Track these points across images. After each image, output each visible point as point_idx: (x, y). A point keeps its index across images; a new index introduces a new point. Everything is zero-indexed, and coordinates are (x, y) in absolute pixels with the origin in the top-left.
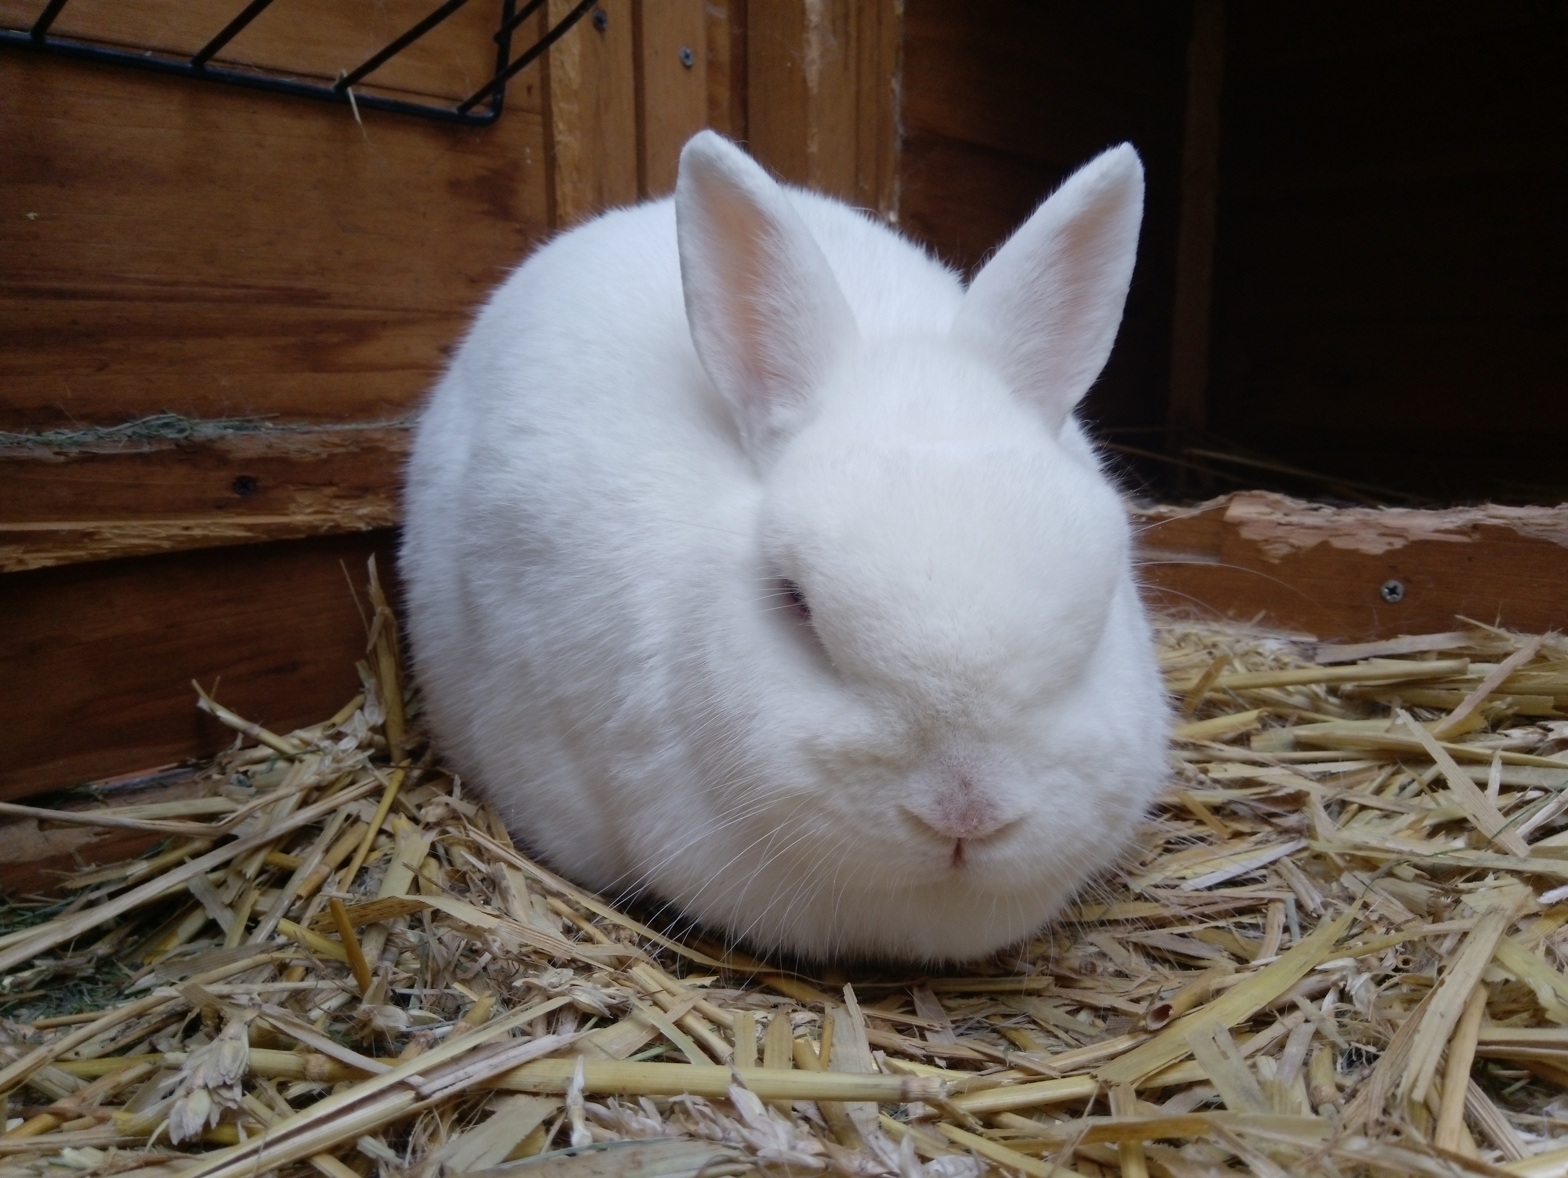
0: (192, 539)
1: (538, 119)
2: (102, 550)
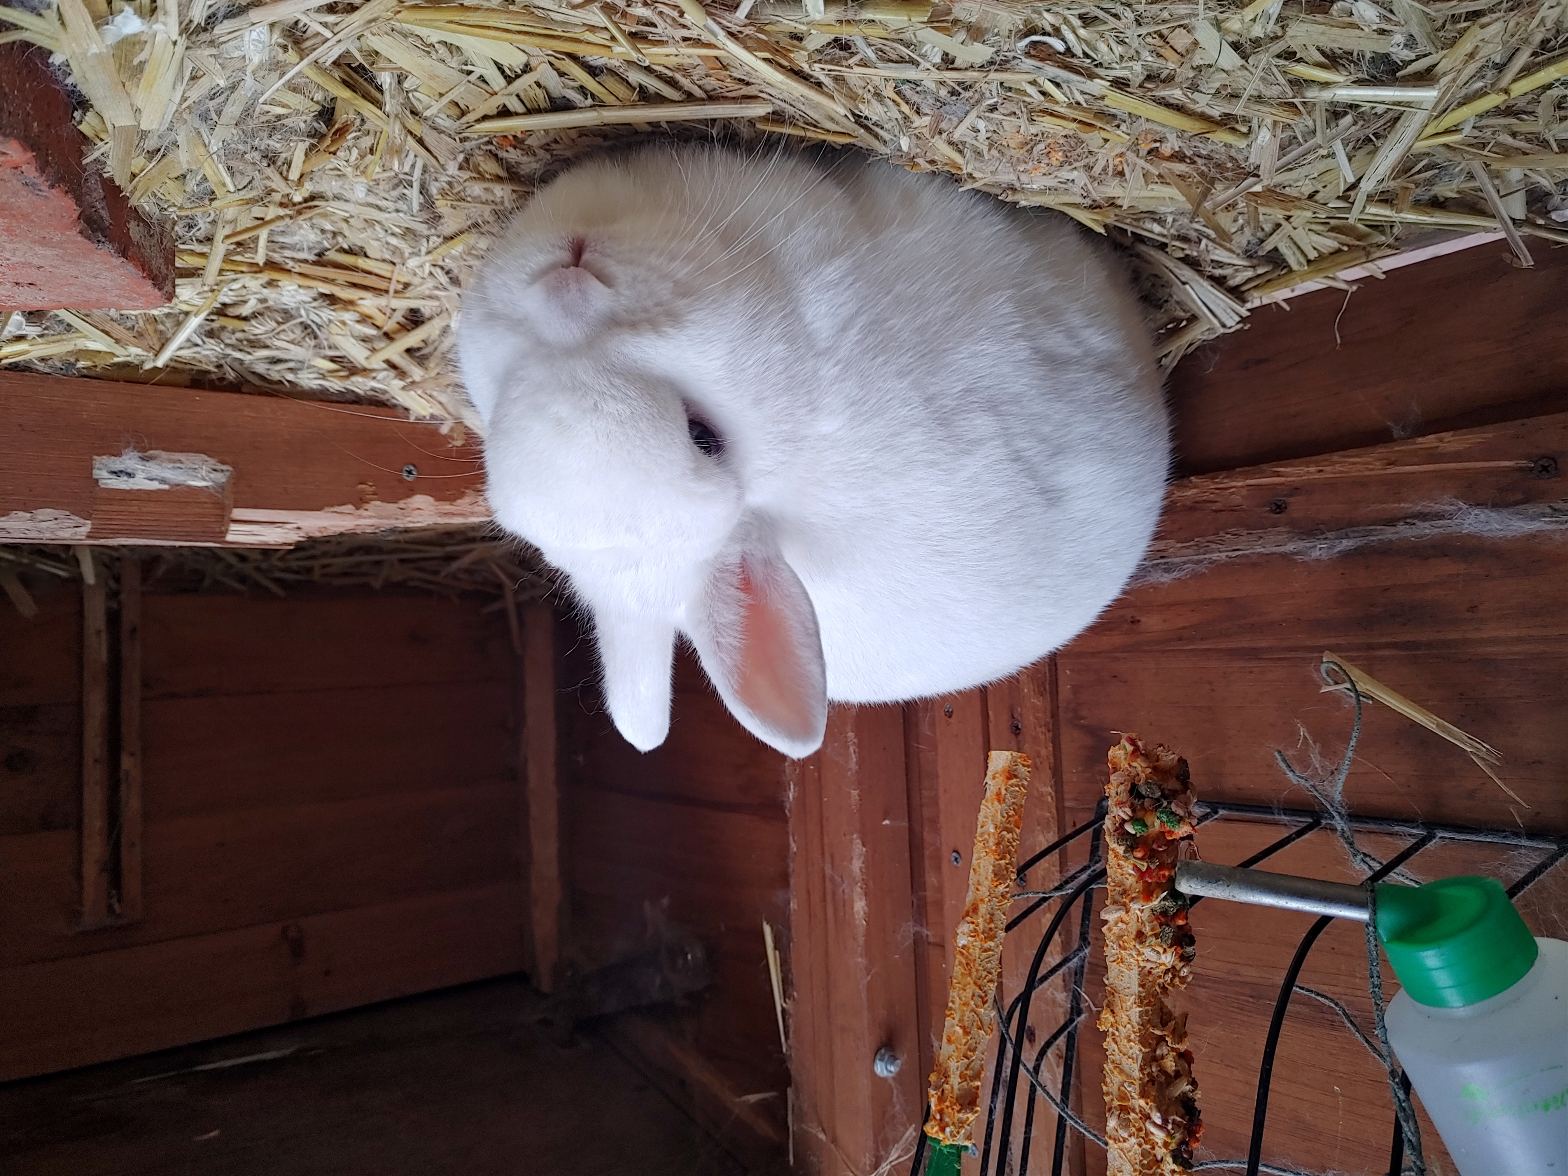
0: (1316, 463)
1: (1067, 804)
2: (1381, 451)
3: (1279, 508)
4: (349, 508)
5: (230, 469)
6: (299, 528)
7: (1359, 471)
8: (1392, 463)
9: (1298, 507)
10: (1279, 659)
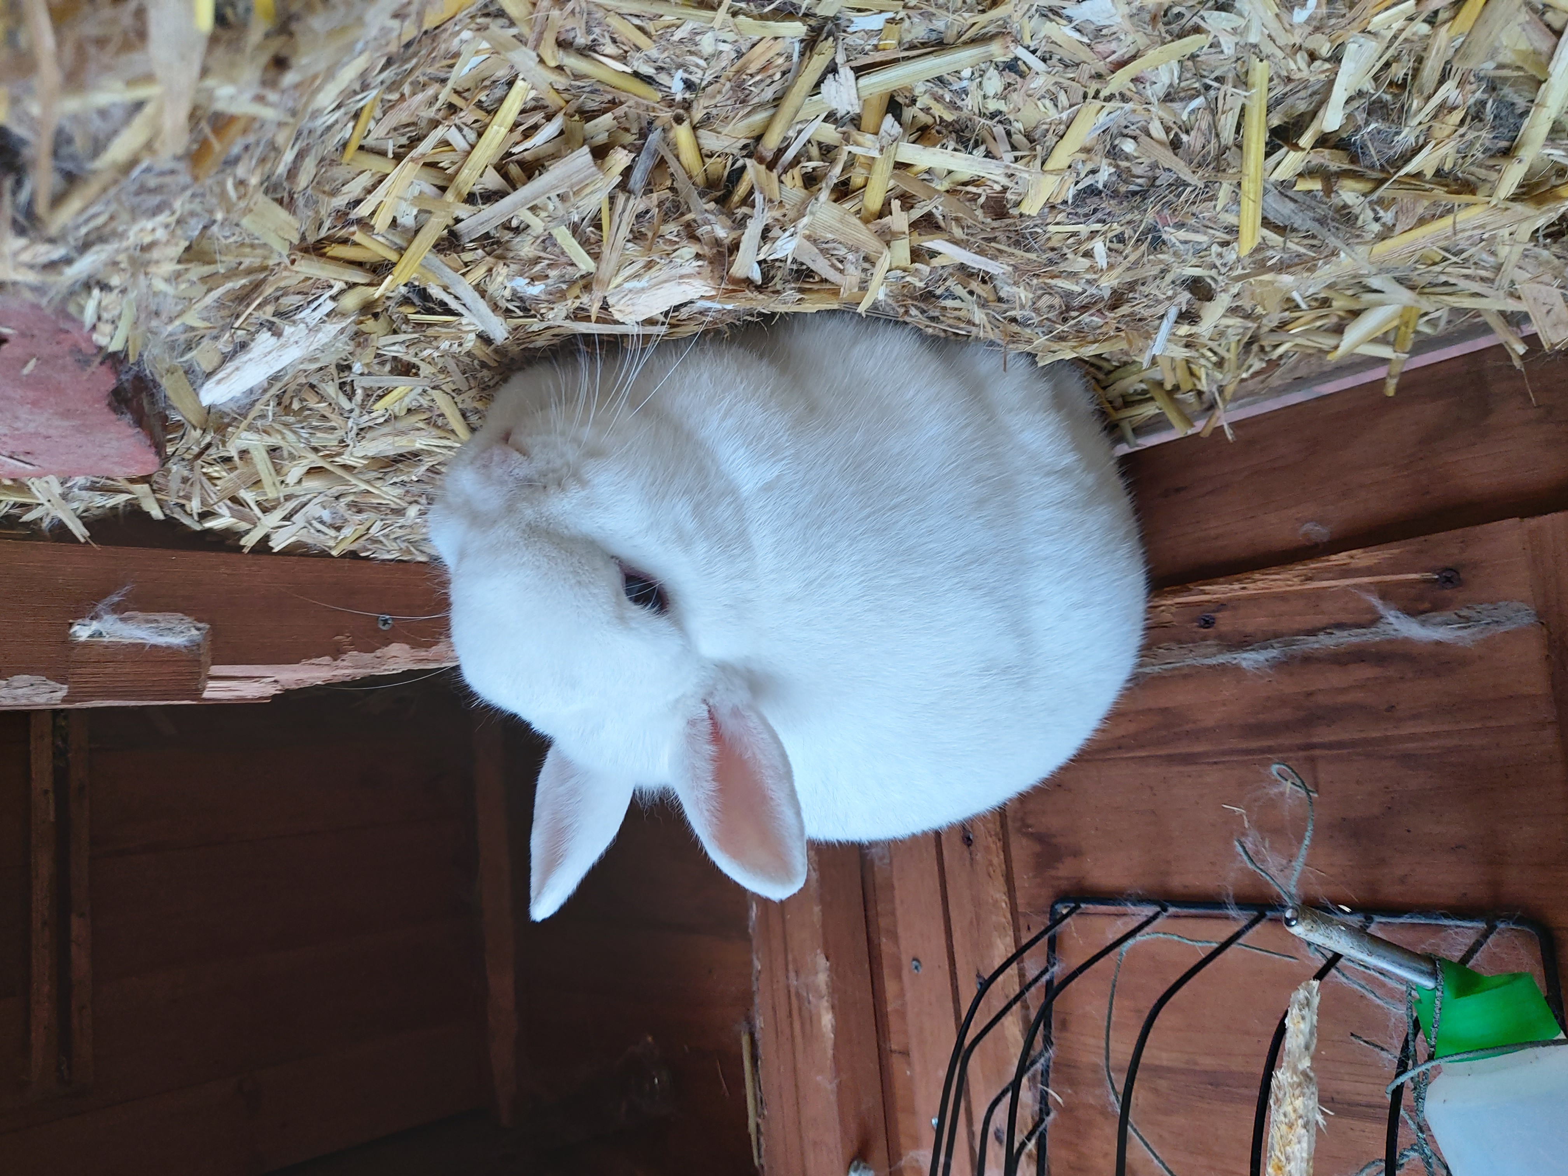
0: (1239, 581)
1: (1021, 909)
2: (1299, 568)
3: (1208, 623)
4: (326, 659)
5: (208, 626)
6: (276, 681)
7: (1280, 587)
8: (1310, 579)
9: (1225, 622)
10: (1215, 763)
